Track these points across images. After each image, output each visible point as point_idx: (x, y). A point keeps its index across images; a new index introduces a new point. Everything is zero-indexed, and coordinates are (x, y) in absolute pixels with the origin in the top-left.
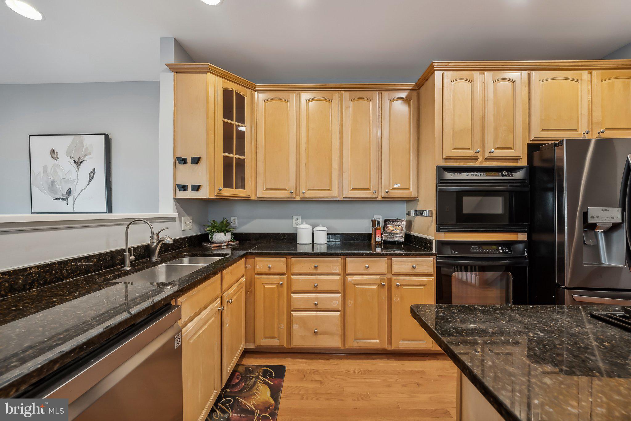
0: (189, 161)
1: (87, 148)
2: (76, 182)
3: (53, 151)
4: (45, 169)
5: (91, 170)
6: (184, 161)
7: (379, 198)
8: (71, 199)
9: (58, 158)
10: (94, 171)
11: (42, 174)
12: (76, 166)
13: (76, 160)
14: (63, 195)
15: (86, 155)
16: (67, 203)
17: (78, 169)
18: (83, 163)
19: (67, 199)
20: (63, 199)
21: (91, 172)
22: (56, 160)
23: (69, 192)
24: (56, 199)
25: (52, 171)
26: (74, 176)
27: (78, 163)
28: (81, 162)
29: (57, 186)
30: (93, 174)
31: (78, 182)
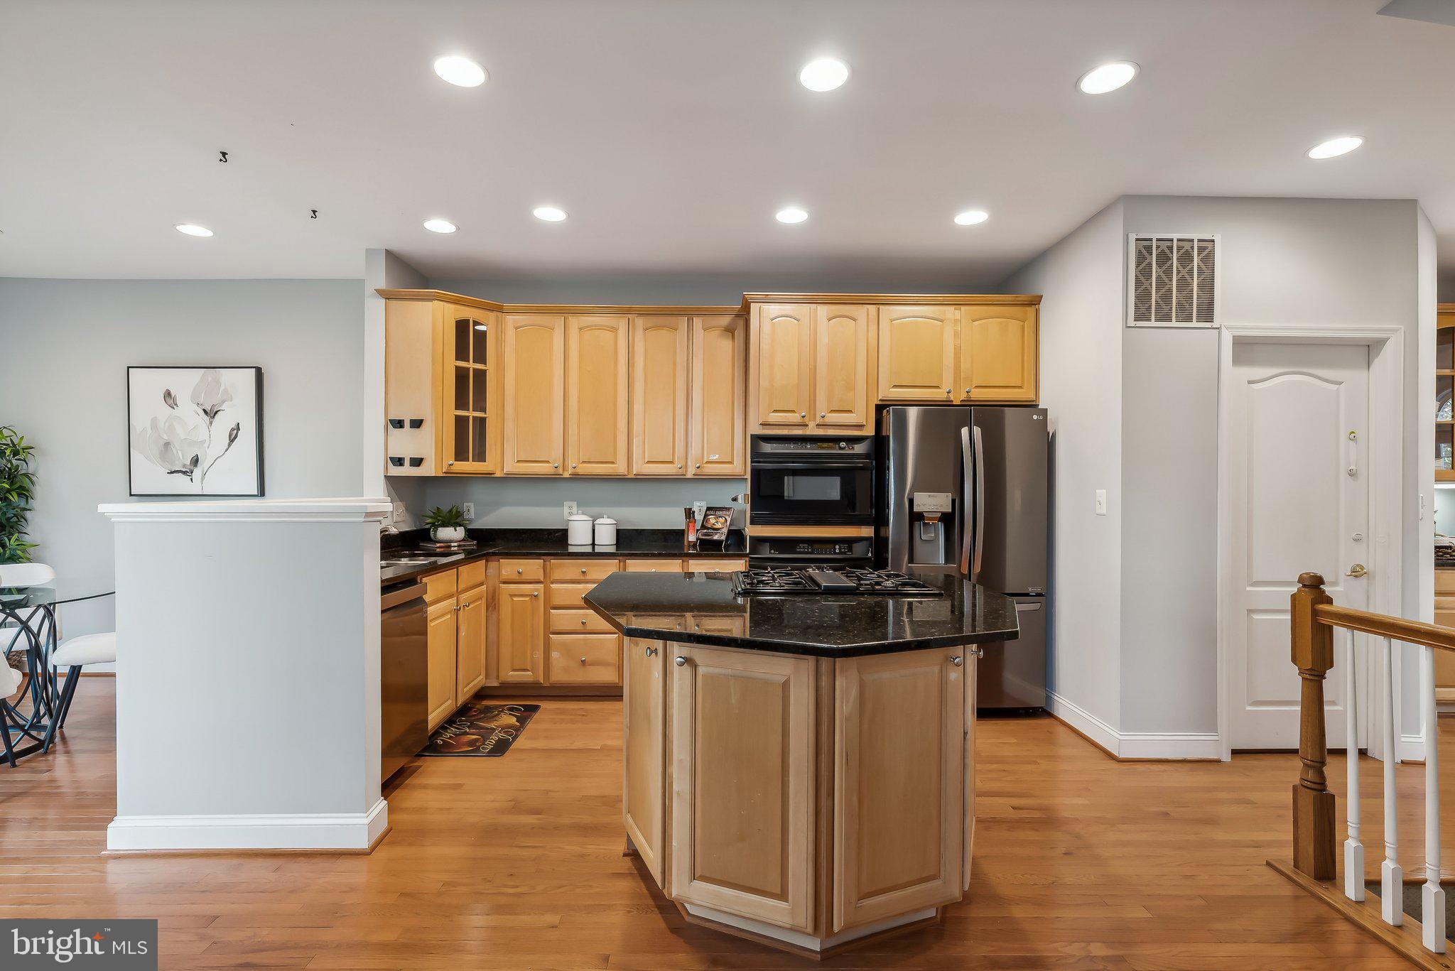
0: (407, 424)
1: (226, 390)
2: (206, 445)
3: (168, 394)
4: (154, 424)
5: (233, 426)
6: (399, 424)
7: (689, 475)
8: (197, 472)
9: (176, 405)
10: (238, 429)
11: (149, 431)
12: (207, 419)
13: (208, 409)
14: (184, 466)
15: (224, 402)
16: (192, 480)
17: (211, 423)
18: (219, 413)
19: (192, 473)
20: (184, 473)
21: (233, 429)
22: (173, 408)
23: (195, 461)
24: (172, 473)
25: (167, 424)
26: (202, 433)
27: (211, 414)
28: (216, 412)
29: (174, 451)
30: (235, 431)
31: (209, 445)
